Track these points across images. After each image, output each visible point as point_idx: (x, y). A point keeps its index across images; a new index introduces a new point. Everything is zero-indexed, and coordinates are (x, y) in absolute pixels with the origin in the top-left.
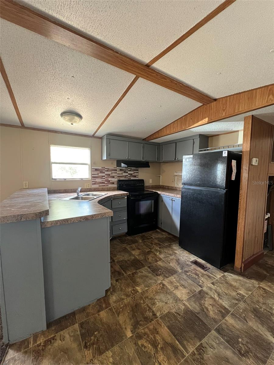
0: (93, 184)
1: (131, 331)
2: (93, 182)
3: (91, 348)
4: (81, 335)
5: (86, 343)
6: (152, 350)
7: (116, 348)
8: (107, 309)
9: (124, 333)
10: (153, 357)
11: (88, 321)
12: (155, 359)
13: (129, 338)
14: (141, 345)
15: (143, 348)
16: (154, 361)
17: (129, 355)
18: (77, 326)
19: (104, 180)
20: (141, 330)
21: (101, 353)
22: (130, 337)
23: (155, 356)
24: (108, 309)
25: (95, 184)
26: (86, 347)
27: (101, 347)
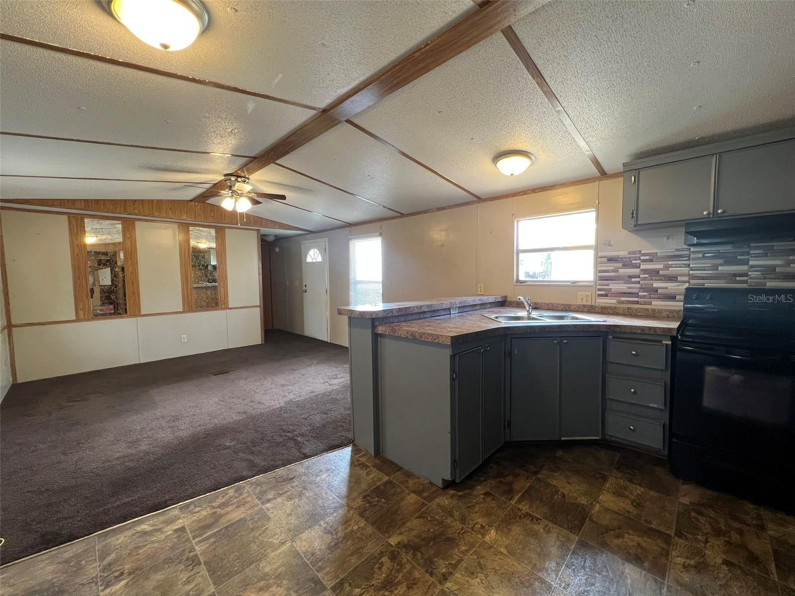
0: (599, 295)
1: (399, 543)
2: (599, 290)
3: (365, 502)
4: (377, 487)
5: (368, 495)
6: (378, 581)
7: (370, 529)
8: (421, 499)
9: (393, 533)
10: (368, 583)
11: (396, 486)
12: (366, 587)
13: (387, 542)
14: (382, 562)
15: (377, 566)
16: (363, 587)
17: (365, 547)
18: (386, 478)
19: (638, 285)
20: (405, 557)
21: (361, 515)
22: (389, 543)
23: (371, 586)
24: (422, 501)
25: (606, 296)
26: (365, 497)
27: (367, 512)
